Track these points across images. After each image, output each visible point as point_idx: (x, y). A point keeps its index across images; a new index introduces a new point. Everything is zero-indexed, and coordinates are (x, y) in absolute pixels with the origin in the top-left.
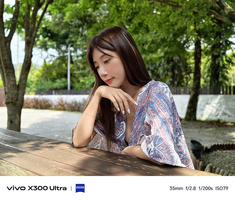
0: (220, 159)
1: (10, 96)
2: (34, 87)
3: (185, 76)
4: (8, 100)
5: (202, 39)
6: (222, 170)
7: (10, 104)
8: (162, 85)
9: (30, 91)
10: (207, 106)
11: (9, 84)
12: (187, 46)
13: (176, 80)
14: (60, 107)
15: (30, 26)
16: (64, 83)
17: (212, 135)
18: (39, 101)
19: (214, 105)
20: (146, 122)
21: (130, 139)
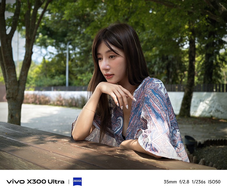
0: (213, 154)
1: (11, 91)
2: (33, 83)
3: (180, 74)
4: (9, 95)
5: (196, 39)
7: (11, 99)
8: (157, 81)
9: (30, 87)
10: (201, 103)
11: (10, 80)
12: (181, 45)
13: (171, 77)
14: (58, 102)
15: (31, 24)
16: (62, 79)
17: (205, 130)
18: (38, 96)
19: (208, 102)
20: (142, 117)
21: (127, 134)
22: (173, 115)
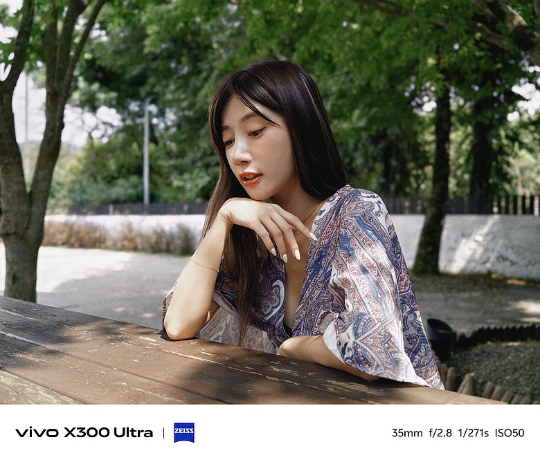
0: (495, 362)
1: (11, 219)
2: (65, 197)
3: (414, 172)
4: (8, 227)
5: (453, 89)
6: (498, 388)
7: (12, 237)
8: (368, 197)
9: (56, 205)
10: (464, 241)
11: (9, 191)
12: (417, 103)
13: (393, 180)
14: (126, 243)
15: (58, 57)
16: (135, 187)
17: (474, 306)
18: (76, 228)
19: (479, 238)
20: (334, 283)
21: (296, 321)
22: (406, 278)
